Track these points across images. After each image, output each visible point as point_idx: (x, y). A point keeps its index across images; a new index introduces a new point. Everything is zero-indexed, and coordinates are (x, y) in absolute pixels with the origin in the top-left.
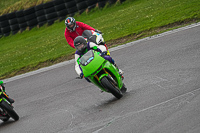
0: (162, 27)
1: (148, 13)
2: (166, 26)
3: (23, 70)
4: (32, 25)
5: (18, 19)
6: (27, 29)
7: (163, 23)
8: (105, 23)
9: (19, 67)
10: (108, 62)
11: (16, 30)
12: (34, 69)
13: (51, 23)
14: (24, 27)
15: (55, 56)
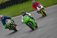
0: (53, 4)
2: (54, 4)
5: (13, 2)
6: (16, 5)
9: (13, 15)
11: (12, 5)
12: (17, 16)
13: (22, 3)
14: (15, 4)
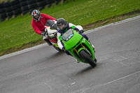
0: (124, 15)
1: (112, 3)
2: (127, 14)
3: (10, 51)
4: (18, 14)
5: (6, 9)
6: (13, 17)
7: (124, 12)
8: (76, 12)
9: (6, 48)
10: (84, 39)
14: (10, 16)
15: (36, 39)
